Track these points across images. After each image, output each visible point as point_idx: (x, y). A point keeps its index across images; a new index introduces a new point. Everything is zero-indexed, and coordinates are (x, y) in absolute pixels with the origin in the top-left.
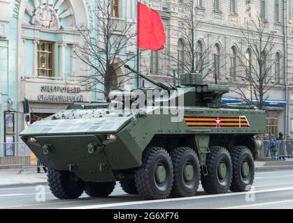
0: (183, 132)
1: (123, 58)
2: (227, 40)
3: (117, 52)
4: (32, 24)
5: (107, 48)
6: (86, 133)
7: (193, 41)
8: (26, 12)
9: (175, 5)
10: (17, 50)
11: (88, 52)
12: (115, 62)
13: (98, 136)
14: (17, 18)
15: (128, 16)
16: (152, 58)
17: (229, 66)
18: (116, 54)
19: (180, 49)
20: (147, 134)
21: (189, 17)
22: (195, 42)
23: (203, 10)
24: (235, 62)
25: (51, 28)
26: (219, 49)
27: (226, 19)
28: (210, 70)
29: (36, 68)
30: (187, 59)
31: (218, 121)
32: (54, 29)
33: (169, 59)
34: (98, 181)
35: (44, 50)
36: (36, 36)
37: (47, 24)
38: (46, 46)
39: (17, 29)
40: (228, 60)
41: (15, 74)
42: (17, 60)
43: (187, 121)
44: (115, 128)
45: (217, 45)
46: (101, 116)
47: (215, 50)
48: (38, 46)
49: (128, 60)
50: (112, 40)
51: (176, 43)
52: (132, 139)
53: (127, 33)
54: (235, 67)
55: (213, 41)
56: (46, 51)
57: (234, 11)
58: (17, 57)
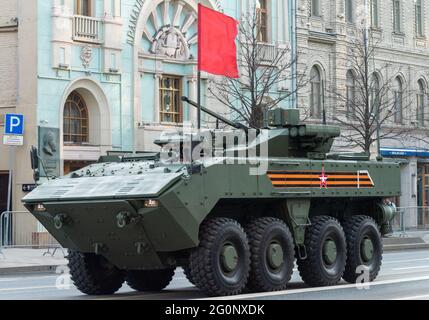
0: (266, 195)
1: (274, 97)
2: (412, 72)
3: (266, 89)
4: (152, 52)
5: (252, 83)
6: (114, 198)
7: (366, 73)
8: (144, 36)
9: (342, 25)
10: (133, 87)
11: (227, 89)
12: (264, 102)
13: (130, 202)
14: (132, 45)
15: (280, 40)
16: (312, 95)
17: (414, 106)
18: (264, 91)
19: (350, 84)
20: (206, 198)
21: (362, 41)
22: (370, 74)
23: (380, 31)
24: (422, 100)
25: (177, 58)
26: (401, 84)
27: (409, 44)
28: (390, 112)
29: (158, 111)
30: (359, 97)
31: (323, 179)
32: (181, 59)
33: (335, 98)
34: (139, 269)
35: (168, 87)
36: (158, 69)
37: (171, 51)
38: (171, 82)
39: (133, 59)
40: (413, 98)
41: (130, 119)
42: (132, 101)
43: (273, 179)
44: (155, 190)
45: (398, 78)
46: (140, 173)
47: (395, 85)
48: (161, 81)
49: (280, 99)
50: (258, 73)
51: (344, 77)
52: (182, 207)
53: (279, 63)
54: (422, 108)
55: (393, 72)
56: (171, 89)
57: (420, 33)
58: (133, 96)
